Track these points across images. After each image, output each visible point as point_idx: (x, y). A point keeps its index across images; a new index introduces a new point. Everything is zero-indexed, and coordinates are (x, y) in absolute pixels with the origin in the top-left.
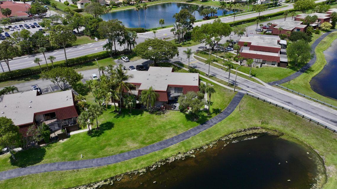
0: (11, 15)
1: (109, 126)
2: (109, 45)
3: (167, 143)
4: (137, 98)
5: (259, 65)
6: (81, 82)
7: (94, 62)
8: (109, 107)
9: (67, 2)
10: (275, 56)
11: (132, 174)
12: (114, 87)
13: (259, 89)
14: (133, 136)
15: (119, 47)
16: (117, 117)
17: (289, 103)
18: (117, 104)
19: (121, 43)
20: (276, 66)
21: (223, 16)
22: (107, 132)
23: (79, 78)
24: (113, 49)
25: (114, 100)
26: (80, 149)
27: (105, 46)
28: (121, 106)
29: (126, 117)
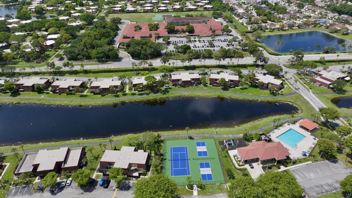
0: (215, 32)
1: (246, 88)
2: (256, 62)
3: (260, 97)
4: (257, 83)
5: (318, 86)
6: (241, 74)
7: (247, 67)
8: (248, 84)
9: (243, 23)
10: (325, 82)
11: (249, 100)
12: (251, 78)
13: (306, 93)
14: (252, 93)
15: (259, 63)
16: (249, 87)
17: (311, 100)
18: (250, 84)
19: (261, 62)
20: (327, 88)
21: (341, 52)
22: (245, 90)
23: (241, 72)
24: (257, 63)
25: (250, 82)
26: (237, 91)
27: (254, 62)
28: (252, 84)
29: (252, 88)
